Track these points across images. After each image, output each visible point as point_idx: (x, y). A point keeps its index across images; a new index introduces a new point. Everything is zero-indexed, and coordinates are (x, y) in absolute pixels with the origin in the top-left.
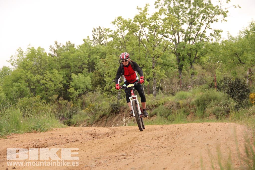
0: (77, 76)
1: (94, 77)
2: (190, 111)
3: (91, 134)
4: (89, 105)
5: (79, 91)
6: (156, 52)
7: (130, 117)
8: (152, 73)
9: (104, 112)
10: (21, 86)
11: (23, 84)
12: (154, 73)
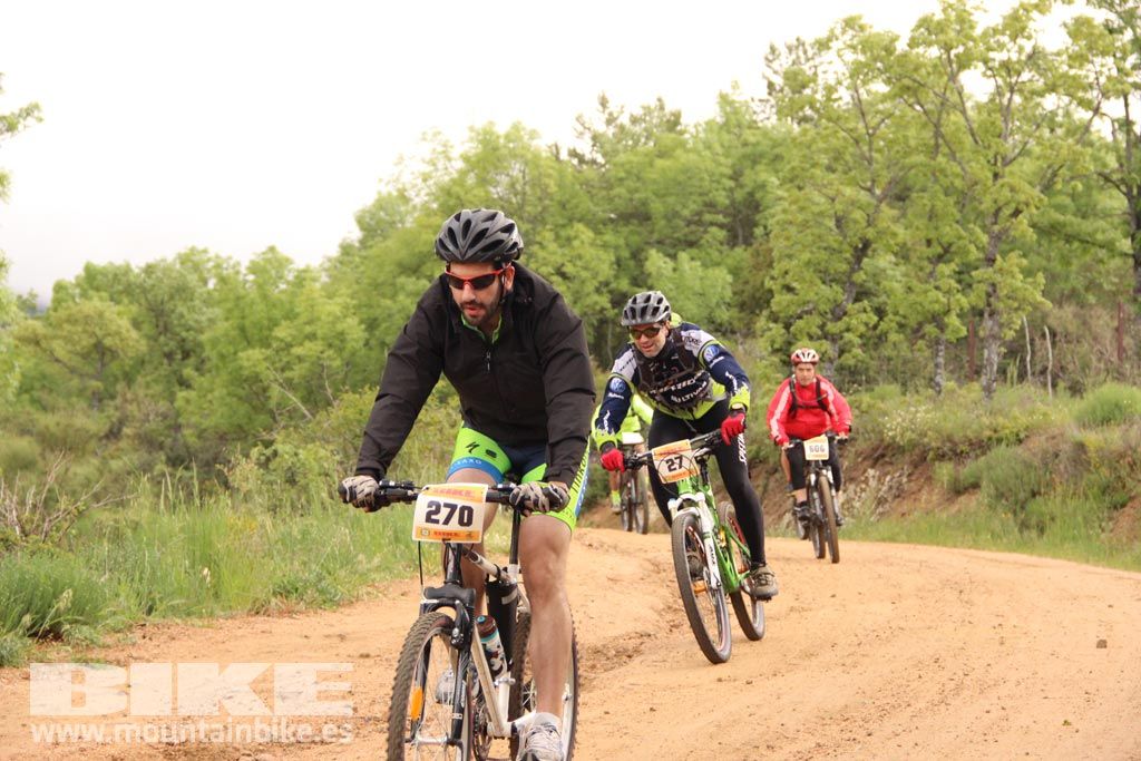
0: (671, 264)
1: (750, 272)
2: (1131, 490)
6: (1006, 193)
7: (863, 486)
8: (984, 287)
9: (759, 448)
12: (993, 285)
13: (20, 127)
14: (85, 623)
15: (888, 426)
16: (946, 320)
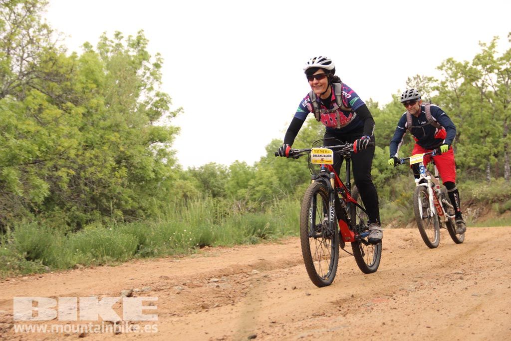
0: (383, 151)
3: (406, 239)
4: (401, 195)
5: (386, 174)
8: (503, 144)
10: (300, 167)
11: (303, 163)
12: (507, 144)
13: (177, 115)
14: (272, 233)
15: (473, 193)
16: (490, 157)
